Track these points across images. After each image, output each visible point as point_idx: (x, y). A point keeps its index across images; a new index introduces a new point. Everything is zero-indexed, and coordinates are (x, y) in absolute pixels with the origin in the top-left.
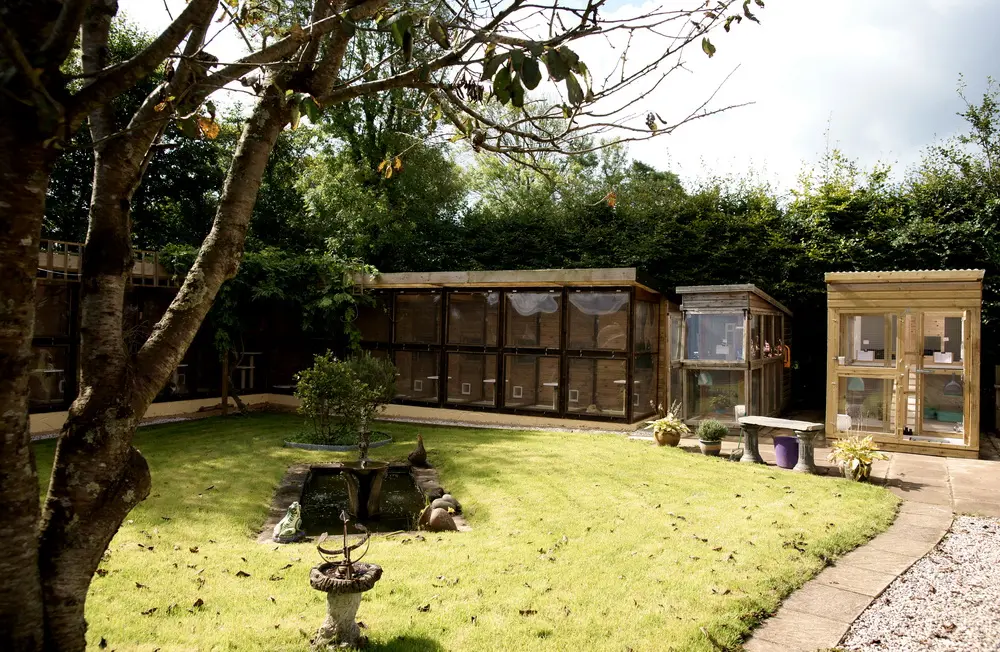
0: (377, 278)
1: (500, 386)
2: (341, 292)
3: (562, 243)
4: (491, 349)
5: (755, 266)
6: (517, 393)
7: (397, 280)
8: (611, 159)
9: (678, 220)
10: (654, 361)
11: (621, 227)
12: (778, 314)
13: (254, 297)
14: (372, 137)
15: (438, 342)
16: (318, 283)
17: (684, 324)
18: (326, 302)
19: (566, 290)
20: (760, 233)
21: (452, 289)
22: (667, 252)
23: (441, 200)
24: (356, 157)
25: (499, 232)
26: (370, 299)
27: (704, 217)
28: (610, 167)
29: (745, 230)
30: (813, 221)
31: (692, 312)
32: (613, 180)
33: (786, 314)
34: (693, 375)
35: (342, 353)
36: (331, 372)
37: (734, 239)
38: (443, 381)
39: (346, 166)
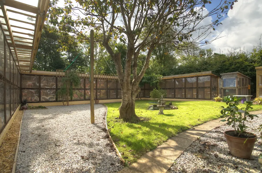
0: (163, 77)
1: (185, 94)
2: (156, 80)
3: (197, 69)
4: (183, 88)
5: (241, 69)
6: (189, 96)
7: (166, 77)
8: (209, 53)
9: (222, 62)
10: (217, 89)
11: (210, 65)
12: (246, 78)
13: (143, 82)
14: (160, 55)
15: (174, 87)
16: (152, 79)
17: (222, 81)
18: (155, 82)
19: (197, 77)
20: (242, 63)
21: (176, 78)
22: (219, 69)
23: (173, 64)
24: (158, 59)
25: (185, 68)
26: (161, 81)
27: (228, 61)
28: (209, 55)
29: (238, 63)
30: (256, 59)
31: (224, 78)
32: (209, 58)
33: (248, 78)
34: (225, 90)
35: (157, 89)
36: (156, 92)
37: (235, 65)
38: (175, 95)
39: (156, 60)
